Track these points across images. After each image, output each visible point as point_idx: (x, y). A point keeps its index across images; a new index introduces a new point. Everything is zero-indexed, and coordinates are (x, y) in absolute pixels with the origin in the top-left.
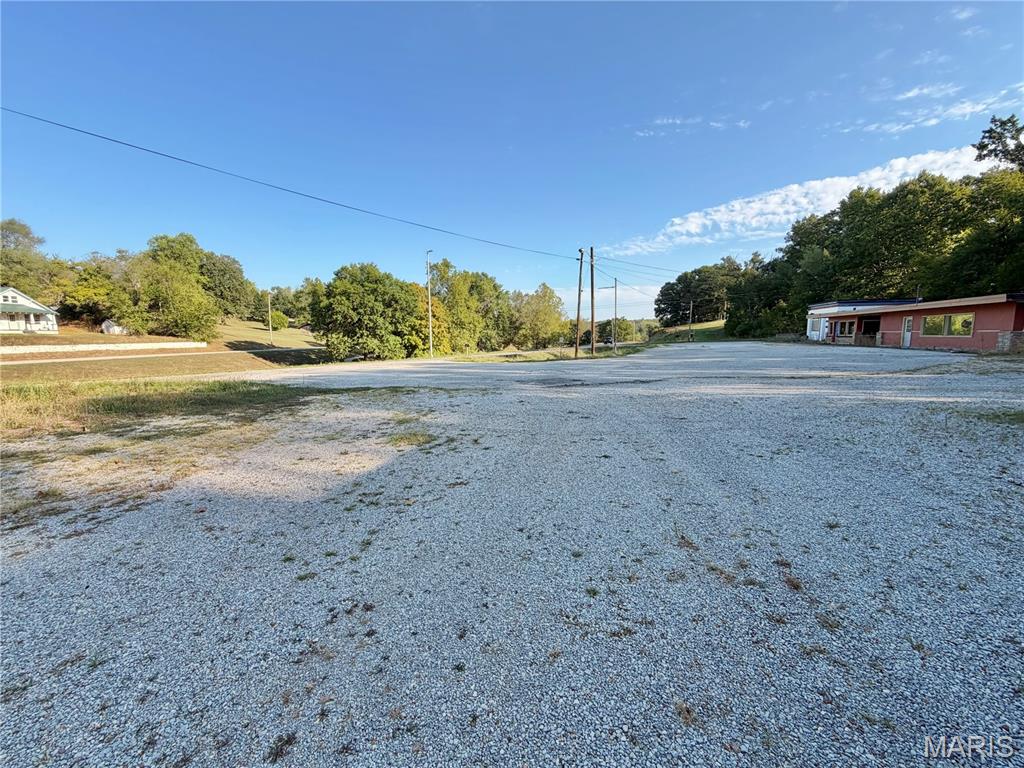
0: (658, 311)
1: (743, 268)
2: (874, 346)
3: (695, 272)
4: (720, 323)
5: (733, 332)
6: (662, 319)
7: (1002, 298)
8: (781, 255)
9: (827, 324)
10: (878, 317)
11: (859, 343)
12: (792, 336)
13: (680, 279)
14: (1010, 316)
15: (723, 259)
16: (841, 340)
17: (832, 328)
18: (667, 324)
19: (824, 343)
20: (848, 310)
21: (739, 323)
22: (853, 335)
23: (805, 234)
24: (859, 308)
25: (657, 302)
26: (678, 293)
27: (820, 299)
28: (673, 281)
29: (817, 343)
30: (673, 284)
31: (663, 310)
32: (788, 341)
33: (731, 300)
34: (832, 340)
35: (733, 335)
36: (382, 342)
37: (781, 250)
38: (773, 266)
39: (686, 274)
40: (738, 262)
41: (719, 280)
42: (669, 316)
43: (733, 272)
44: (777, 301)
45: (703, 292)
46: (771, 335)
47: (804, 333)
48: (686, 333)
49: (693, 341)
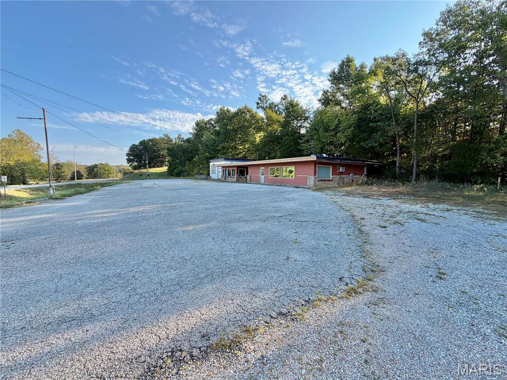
0: (129, 161)
1: (174, 141)
2: (246, 182)
3: (149, 140)
4: (164, 169)
6: (131, 165)
8: (191, 136)
9: (221, 170)
11: (238, 181)
13: (141, 144)
15: (163, 135)
16: (229, 179)
17: (224, 172)
20: (228, 163)
21: (175, 169)
22: (235, 176)
23: (201, 127)
24: (233, 162)
25: (128, 155)
26: (140, 151)
27: (214, 158)
28: (137, 143)
30: (137, 145)
33: (170, 156)
34: (224, 179)
35: (172, 175)
37: (191, 133)
38: (188, 141)
39: (144, 141)
40: (171, 137)
41: (163, 146)
42: (136, 164)
43: (169, 143)
44: (193, 158)
45: (154, 151)
46: (192, 175)
47: (209, 174)
48: (145, 173)
49: (150, 179)
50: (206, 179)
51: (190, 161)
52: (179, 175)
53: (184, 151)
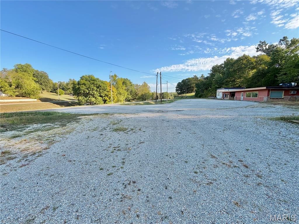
0: (177, 90)
1: (199, 79)
2: (234, 100)
3: (186, 79)
4: (193, 94)
5: (197, 96)
6: (178, 92)
7: (265, 88)
8: (209, 75)
9: (222, 94)
10: (235, 92)
11: (230, 99)
12: (213, 97)
13: (182, 81)
14: (266, 92)
15: (194, 76)
16: (225, 99)
17: (223, 95)
18: (179, 94)
19: (221, 99)
20: (227, 90)
21: (199, 94)
22: (229, 97)
23: (215, 69)
24: (229, 90)
25: (176, 87)
26: (182, 85)
27: (220, 88)
28: (181, 82)
29: (219, 99)
30: (181, 83)
31: (178, 90)
32: (212, 99)
33: (196, 87)
34: (223, 98)
35: (197, 97)
36: (96, 99)
38: (207, 78)
39: (184, 80)
40: (198, 77)
41: (193, 82)
42: (180, 92)
43: (196, 80)
44: (208, 88)
45: (189, 85)
46: (207, 97)
47: (216, 96)
48: (184, 96)
49: (187, 99)
50: (214, 99)
51: (207, 90)
52: (200, 97)
53: (204, 84)
